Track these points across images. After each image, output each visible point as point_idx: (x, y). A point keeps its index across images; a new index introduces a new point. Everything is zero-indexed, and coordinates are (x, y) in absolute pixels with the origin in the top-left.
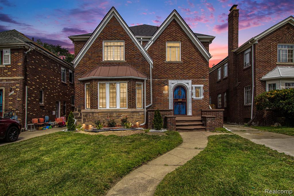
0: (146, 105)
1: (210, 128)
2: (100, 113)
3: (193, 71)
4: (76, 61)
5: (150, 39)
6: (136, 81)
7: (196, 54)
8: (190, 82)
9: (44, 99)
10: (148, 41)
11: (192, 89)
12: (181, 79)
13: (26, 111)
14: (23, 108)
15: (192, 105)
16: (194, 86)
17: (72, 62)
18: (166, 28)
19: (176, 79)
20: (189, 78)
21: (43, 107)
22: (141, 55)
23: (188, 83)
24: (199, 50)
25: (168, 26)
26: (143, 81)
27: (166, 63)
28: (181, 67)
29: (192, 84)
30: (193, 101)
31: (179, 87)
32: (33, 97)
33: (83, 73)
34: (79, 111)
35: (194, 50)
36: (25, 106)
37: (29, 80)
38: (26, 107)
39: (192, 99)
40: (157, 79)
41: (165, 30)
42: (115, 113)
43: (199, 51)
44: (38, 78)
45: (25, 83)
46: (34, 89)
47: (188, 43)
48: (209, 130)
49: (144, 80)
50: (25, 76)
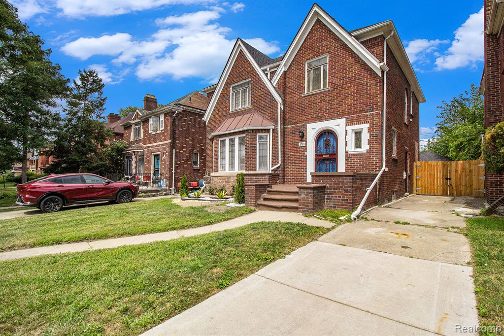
0: (272, 167)
1: (304, 208)
2: (219, 178)
3: (349, 101)
4: (206, 118)
5: (278, 66)
6: (256, 133)
7: (357, 66)
8: (343, 121)
9: (200, 161)
10: (276, 70)
11: (346, 135)
12: (327, 119)
13: (174, 175)
14: (170, 172)
15: (346, 164)
16: (350, 128)
17: (203, 119)
18: (305, 40)
19: (319, 121)
20: (340, 116)
21: (199, 170)
22: (268, 93)
23: (338, 125)
24: (361, 59)
25: (308, 36)
26: (268, 131)
27: (305, 97)
28: (327, 99)
29: (346, 126)
30: (348, 157)
31: (325, 133)
32: (183, 160)
33: (213, 130)
34: (209, 174)
35: (351, 60)
36: (172, 170)
37: (178, 143)
38: (174, 171)
39: (347, 152)
40: (291, 125)
41: (303, 44)
42: (232, 177)
43: (363, 61)
44: (190, 140)
45: (173, 146)
46: (184, 152)
47: (341, 52)
48: (303, 212)
49: (270, 129)
50: (173, 138)
